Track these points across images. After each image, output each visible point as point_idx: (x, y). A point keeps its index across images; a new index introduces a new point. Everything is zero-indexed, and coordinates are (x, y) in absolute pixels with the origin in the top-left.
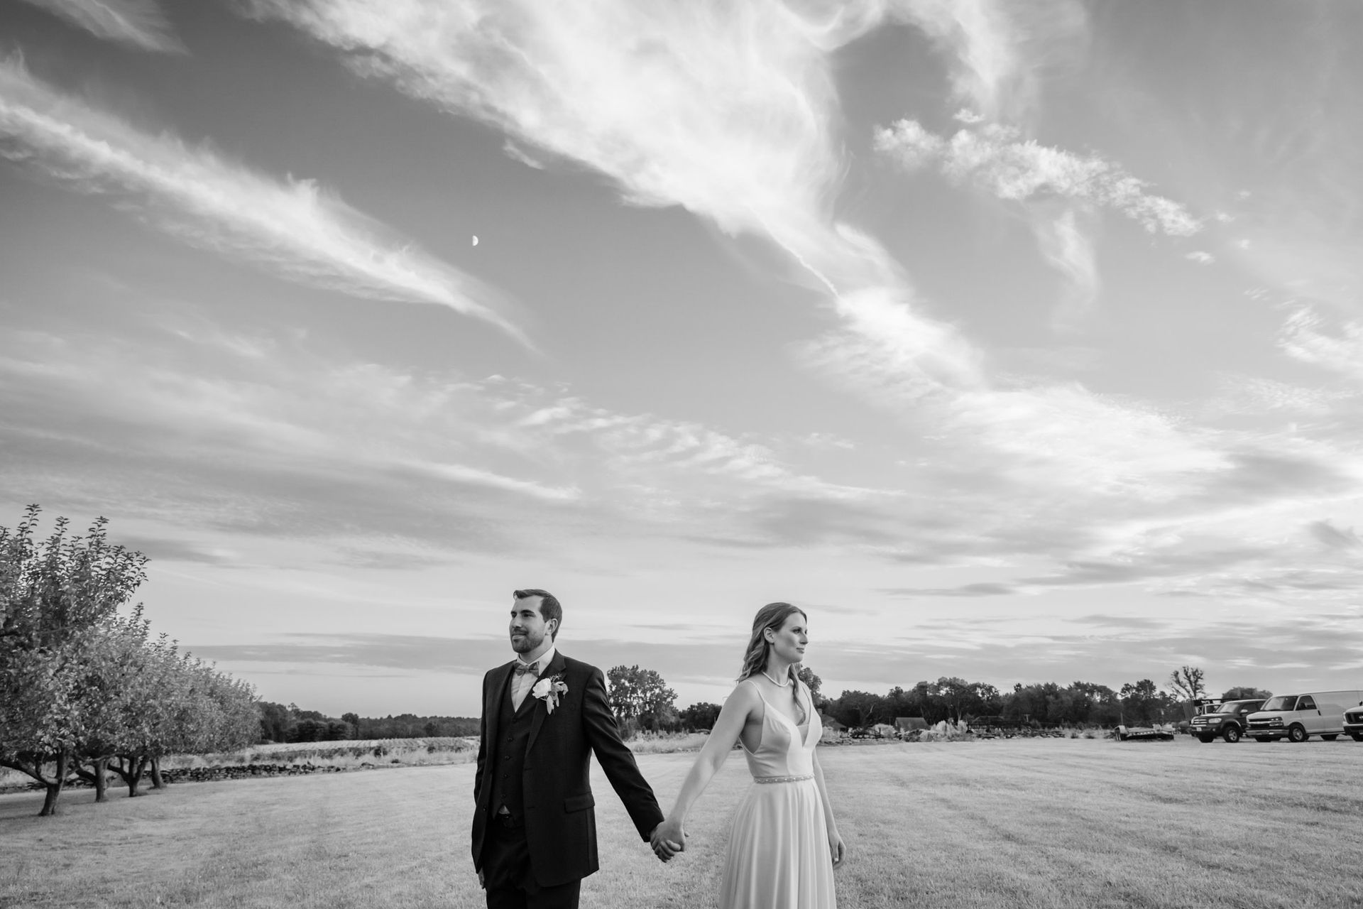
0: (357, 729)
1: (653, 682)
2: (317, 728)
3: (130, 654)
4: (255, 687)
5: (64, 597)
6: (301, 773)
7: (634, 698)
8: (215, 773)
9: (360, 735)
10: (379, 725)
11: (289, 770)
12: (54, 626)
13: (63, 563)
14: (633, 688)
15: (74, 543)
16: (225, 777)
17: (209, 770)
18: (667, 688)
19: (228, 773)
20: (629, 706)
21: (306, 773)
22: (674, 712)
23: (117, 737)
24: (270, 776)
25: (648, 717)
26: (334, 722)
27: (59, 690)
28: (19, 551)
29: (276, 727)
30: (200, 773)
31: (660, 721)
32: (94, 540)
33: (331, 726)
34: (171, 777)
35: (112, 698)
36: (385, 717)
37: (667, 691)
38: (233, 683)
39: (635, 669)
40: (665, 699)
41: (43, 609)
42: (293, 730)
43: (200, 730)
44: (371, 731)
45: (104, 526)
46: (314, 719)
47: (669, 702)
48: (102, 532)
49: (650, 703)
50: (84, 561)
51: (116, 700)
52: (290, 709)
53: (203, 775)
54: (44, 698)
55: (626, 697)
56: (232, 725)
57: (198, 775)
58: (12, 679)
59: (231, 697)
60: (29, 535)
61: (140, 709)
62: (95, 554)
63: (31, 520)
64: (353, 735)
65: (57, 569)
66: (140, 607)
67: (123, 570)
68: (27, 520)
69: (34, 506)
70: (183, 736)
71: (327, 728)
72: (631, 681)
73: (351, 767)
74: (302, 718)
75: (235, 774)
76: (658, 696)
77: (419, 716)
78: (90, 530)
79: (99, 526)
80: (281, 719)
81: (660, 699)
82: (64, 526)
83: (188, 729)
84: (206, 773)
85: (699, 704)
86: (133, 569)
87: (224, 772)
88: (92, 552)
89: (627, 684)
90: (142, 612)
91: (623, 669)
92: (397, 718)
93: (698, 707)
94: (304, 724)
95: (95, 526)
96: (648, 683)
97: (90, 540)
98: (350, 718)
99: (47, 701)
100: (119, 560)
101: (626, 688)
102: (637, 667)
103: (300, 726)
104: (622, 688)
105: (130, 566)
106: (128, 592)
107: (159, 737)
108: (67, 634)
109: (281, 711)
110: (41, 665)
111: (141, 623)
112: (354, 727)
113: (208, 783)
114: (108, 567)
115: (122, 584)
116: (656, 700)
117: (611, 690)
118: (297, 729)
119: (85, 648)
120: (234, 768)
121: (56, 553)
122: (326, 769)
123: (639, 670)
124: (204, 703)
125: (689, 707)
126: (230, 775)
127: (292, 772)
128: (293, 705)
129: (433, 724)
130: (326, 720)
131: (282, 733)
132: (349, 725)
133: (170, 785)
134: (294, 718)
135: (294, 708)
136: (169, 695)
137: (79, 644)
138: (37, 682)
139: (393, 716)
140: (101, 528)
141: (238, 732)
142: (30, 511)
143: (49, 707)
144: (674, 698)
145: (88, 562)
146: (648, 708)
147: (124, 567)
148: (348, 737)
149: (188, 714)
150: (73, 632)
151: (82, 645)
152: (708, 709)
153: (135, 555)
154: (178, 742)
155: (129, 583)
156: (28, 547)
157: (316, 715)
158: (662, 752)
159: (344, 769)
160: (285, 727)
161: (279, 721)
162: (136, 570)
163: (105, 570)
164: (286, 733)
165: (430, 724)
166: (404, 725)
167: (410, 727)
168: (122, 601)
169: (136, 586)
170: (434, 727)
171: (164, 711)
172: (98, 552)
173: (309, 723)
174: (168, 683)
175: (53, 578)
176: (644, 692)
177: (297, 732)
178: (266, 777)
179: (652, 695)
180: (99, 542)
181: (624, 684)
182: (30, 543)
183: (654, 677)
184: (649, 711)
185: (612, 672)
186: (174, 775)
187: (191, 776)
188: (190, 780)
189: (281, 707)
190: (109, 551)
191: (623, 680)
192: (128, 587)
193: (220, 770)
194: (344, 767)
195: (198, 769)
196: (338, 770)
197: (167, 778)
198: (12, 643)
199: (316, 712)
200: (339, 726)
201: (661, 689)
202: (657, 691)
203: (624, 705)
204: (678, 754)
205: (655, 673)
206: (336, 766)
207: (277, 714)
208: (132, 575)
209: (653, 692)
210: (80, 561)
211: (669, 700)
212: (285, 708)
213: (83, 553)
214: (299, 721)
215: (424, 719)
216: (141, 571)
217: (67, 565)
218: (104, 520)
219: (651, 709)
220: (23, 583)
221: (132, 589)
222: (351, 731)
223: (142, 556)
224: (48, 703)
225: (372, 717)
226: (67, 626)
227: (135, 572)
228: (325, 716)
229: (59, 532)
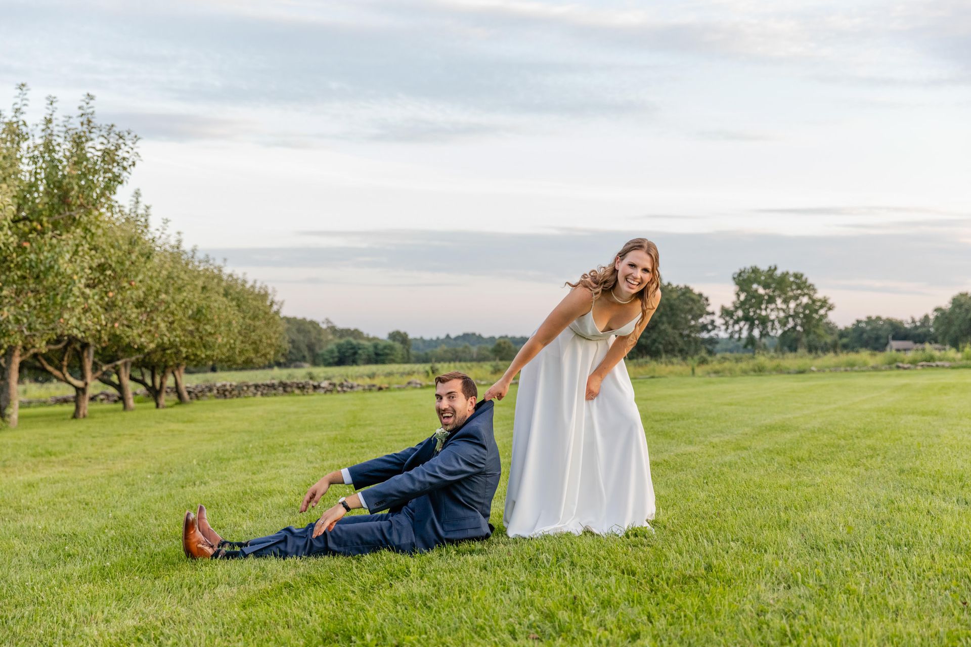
0: (408, 351)
1: (799, 288)
2: (359, 349)
3: (135, 241)
4: (274, 291)
5: (67, 180)
6: (338, 392)
7: (772, 310)
8: (243, 390)
9: (413, 359)
10: (436, 347)
11: (323, 388)
12: (61, 211)
13: (59, 145)
14: (770, 297)
15: (66, 124)
16: (255, 395)
17: (236, 386)
18: (819, 295)
19: (258, 391)
20: (764, 321)
21: (344, 392)
22: (830, 328)
23: (135, 332)
24: (304, 395)
25: (794, 335)
26: (379, 342)
27: (77, 274)
28: (15, 133)
29: (311, 347)
30: (227, 390)
31: (809, 342)
32: (84, 119)
33: (376, 346)
34: (197, 394)
35: (124, 287)
36: (442, 336)
37: (820, 300)
38: (248, 286)
39: (772, 270)
40: (816, 311)
41: (47, 193)
42: (332, 352)
43: (218, 332)
44: (426, 354)
45: (92, 103)
46: (355, 338)
47: (822, 316)
48: (90, 111)
49: (795, 316)
50: (78, 142)
51: (129, 289)
52: (324, 326)
53: (230, 393)
54: (65, 283)
55: (761, 309)
56: (254, 331)
57: (224, 393)
58: (33, 264)
59: (248, 299)
60: (22, 117)
61: (153, 305)
62: (88, 134)
63: (22, 100)
64: (403, 358)
65: (54, 151)
66: (137, 194)
67: (116, 150)
68: (18, 100)
69: (23, 85)
70: (201, 338)
71: (371, 349)
72: (766, 286)
73: (396, 386)
74: (341, 337)
75: (265, 392)
76: (806, 306)
77: (486, 335)
78: (80, 108)
79: (88, 103)
80: (315, 338)
81: (810, 311)
82: (55, 105)
83: (206, 330)
84: (233, 390)
85: (869, 318)
86: (127, 149)
87: (252, 389)
88: (84, 132)
89: (761, 291)
90: (140, 199)
91: (755, 271)
92: (457, 338)
93: (867, 323)
94: (343, 344)
95: (84, 104)
96: (792, 290)
97: (81, 119)
98: (399, 337)
99: (68, 285)
100: (111, 140)
101: (761, 296)
102: (776, 269)
103: (339, 347)
104: (754, 297)
105: (122, 146)
106: (125, 174)
107: (176, 336)
108: (74, 219)
109: (315, 328)
110: (57, 250)
111: (141, 211)
112: (404, 348)
113: (236, 401)
114: (102, 147)
115: (118, 165)
116: (803, 313)
117: (739, 299)
118: (336, 350)
119: (93, 234)
120: (263, 385)
121: (51, 135)
122: (366, 387)
123: (778, 273)
124: (218, 302)
125: (855, 322)
126: (259, 393)
127: (328, 390)
128: (328, 321)
129: (503, 345)
130: (368, 339)
131: (317, 355)
132: (398, 345)
133: (195, 401)
134: (330, 337)
135: (330, 325)
136: (180, 290)
137: (86, 230)
138: (56, 267)
139: (453, 336)
140: (89, 106)
141: (261, 341)
142: (19, 91)
143: (71, 290)
144: (830, 309)
145: (82, 142)
146: (791, 324)
147: (118, 147)
148: (398, 360)
149: (203, 314)
150: (80, 217)
151: (90, 231)
152: (882, 325)
153: (126, 134)
154: (197, 345)
155: (125, 164)
156: (24, 129)
157: (356, 333)
158: (789, 373)
159: (387, 388)
160: (321, 348)
161: (313, 341)
162: (130, 150)
163: (100, 150)
164: (322, 355)
165: (499, 345)
166: (466, 347)
167: (474, 350)
168: (121, 183)
169: (132, 167)
170: (504, 348)
171: (178, 308)
172: (90, 132)
173: (349, 343)
174: (178, 277)
175: (52, 160)
176: (786, 301)
177: (336, 354)
178: (298, 395)
179: (797, 305)
180: (89, 122)
181: (756, 291)
182: (25, 124)
183: (801, 283)
184: (794, 328)
185: (740, 275)
186: (200, 392)
187: (218, 393)
188: (217, 397)
189: (313, 324)
190: (101, 131)
191: (755, 286)
192: (125, 169)
193: (248, 387)
194: (387, 386)
195: (224, 386)
196: (380, 389)
197: (193, 395)
198: (27, 229)
199: (356, 330)
200: (385, 347)
201: (810, 298)
202: (805, 300)
203: (757, 319)
204: (811, 375)
205: (802, 275)
206: (378, 385)
207: (309, 332)
208: (126, 155)
209: (798, 302)
210: (75, 142)
211: (822, 312)
212: (318, 325)
213: (77, 133)
214: (337, 341)
215: (492, 339)
216: (135, 150)
217: (64, 148)
218: (90, 97)
219: (796, 325)
220: (26, 168)
221: (129, 170)
222: (400, 353)
223: (133, 134)
224: (70, 287)
225: (427, 337)
226: (72, 211)
227: (128, 152)
228: (368, 335)
229: (50, 112)
